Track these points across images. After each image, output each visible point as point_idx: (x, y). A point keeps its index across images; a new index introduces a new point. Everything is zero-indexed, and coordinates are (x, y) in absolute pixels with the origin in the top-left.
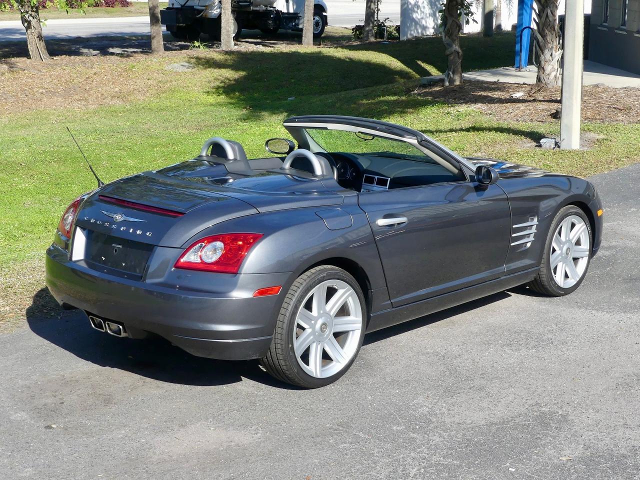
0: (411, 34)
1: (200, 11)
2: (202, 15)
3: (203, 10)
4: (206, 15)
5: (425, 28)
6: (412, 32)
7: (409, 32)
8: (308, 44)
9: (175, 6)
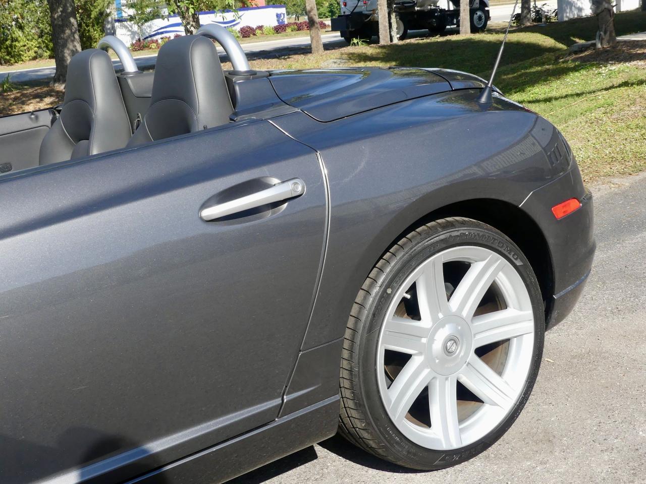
0: (567, 17)
1: (368, 16)
2: (370, 19)
3: (371, 14)
4: (373, 19)
5: (580, 10)
6: (568, 15)
7: (565, 15)
8: (466, 33)
9: (347, 13)
